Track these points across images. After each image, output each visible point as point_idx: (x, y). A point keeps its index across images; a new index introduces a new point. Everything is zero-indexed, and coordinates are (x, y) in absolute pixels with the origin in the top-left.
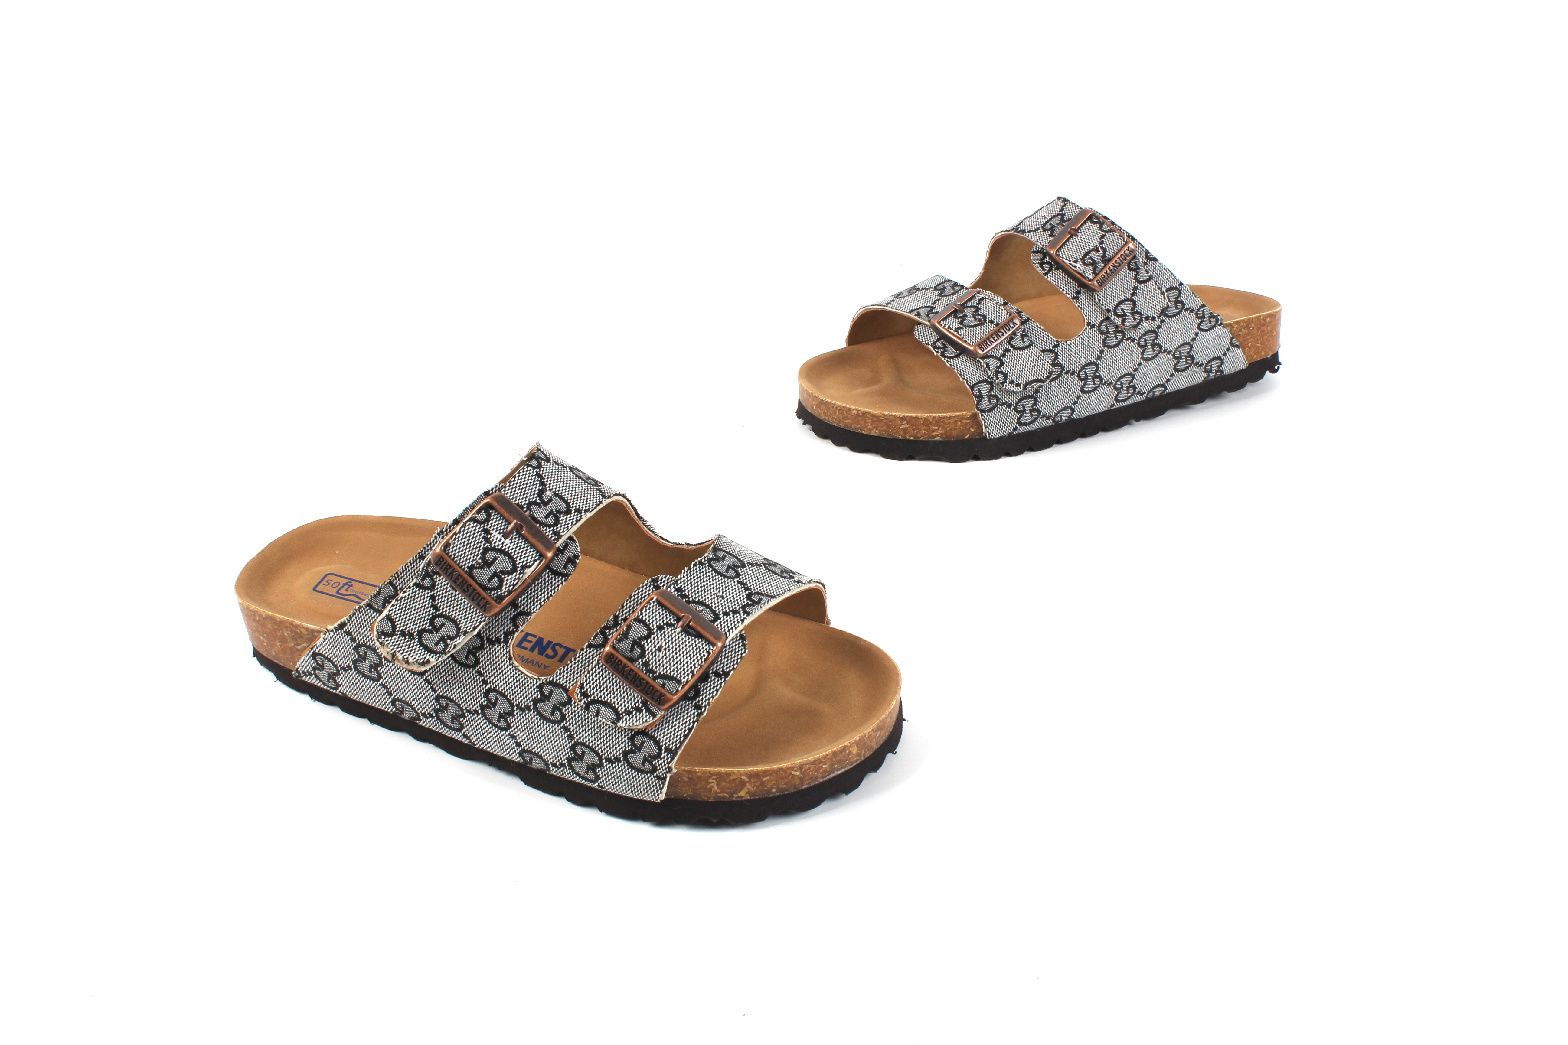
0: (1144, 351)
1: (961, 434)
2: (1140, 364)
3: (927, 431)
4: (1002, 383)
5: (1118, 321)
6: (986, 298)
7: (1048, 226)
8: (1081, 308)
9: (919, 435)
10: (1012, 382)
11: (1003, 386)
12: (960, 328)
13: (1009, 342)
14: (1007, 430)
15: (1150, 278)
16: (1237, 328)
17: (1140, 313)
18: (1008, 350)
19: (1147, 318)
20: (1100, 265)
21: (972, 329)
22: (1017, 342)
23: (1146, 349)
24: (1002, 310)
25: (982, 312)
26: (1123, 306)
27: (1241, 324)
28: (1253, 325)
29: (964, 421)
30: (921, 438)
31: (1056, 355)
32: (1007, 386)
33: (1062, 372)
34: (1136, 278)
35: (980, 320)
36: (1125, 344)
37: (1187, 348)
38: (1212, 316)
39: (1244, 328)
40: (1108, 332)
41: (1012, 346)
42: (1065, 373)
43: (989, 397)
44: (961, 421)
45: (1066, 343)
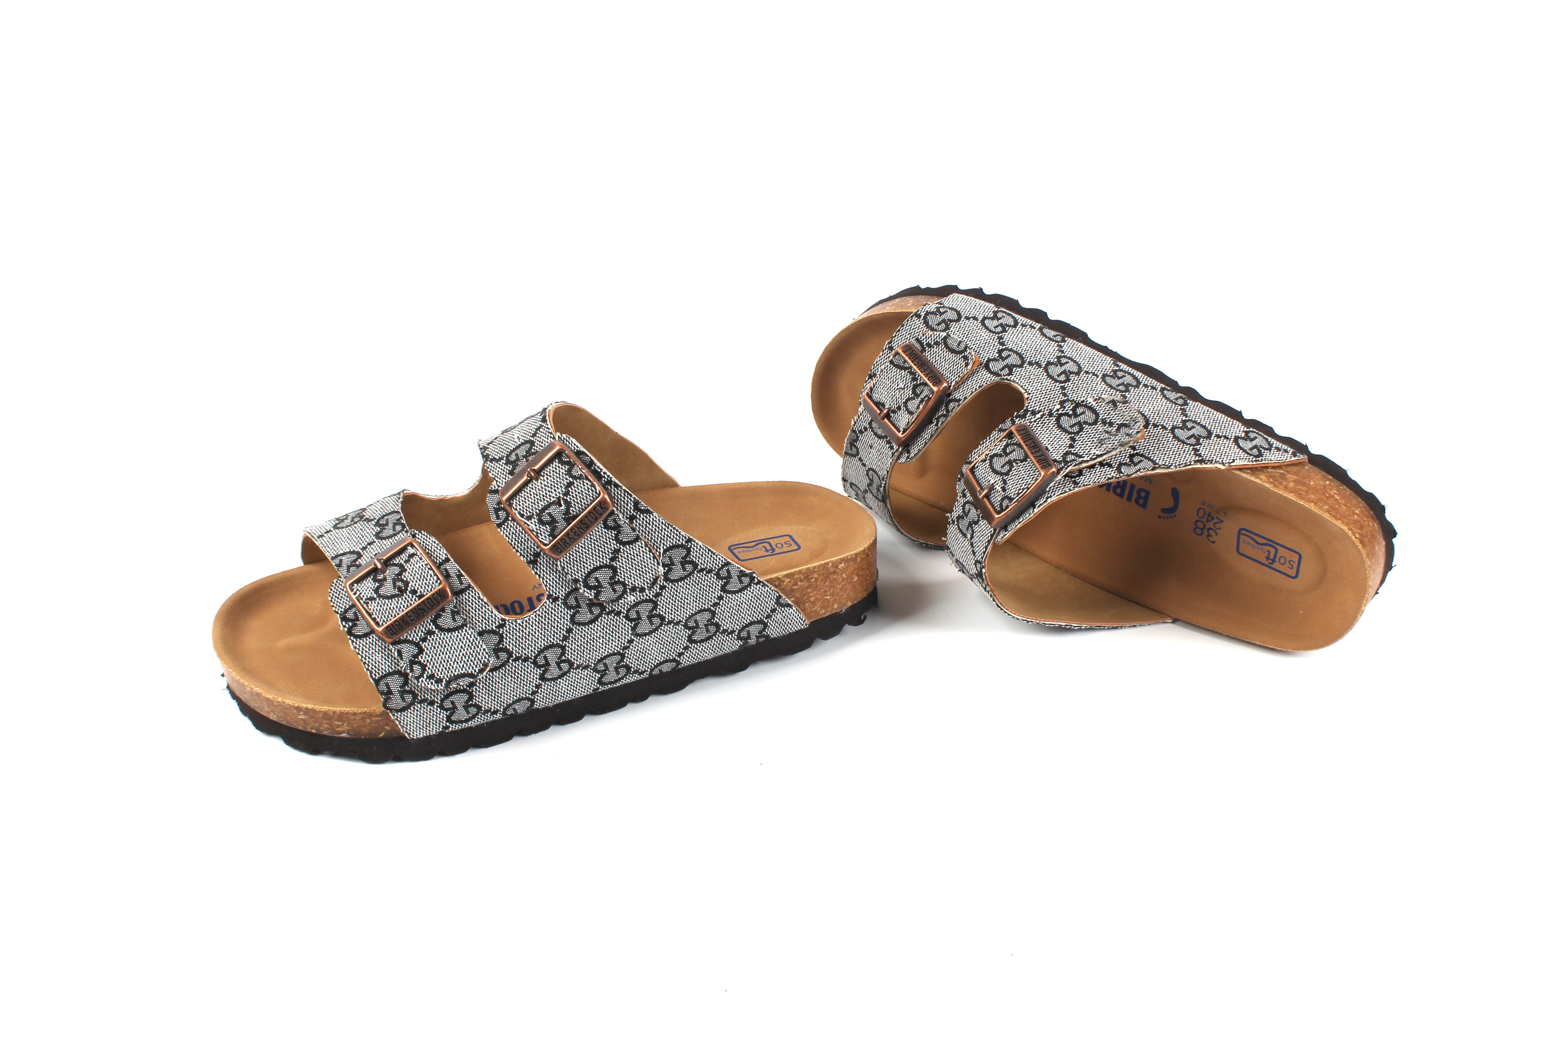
0: (636, 625)
1: (374, 732)
2: (631, 641)
3: (330, 725)
4: (418, 678)
5: (590, 594)
6: (416, 555)
7: (513, 457)
8: (540, 576)
9: (322, 728)
10: (431, 677)
11: (419, 682)
12: (372, 599)
13: (434, 621)
14: (434, 730)
15: (637, 539)
16: (789, 582)
17: (624, 584)
18: (431, 633)
19: (634, 589)
20: (561, 524)
21: (387, 601)
22: (446, 620)
23: (639, 623)
24: (431, 576)
25: (406, 576)
26: (597, 574)
27: (796, 576)
28: (816, 576)
29: (374, 719)
30: (325, 732)
31: (501, 637)
32: (424, 682)
33: (508, 659)
34: (617, 539)
35: (400, 589)
36: (605, 619)
37: (707, 615)
38: (742, 574)
39: (801, 581)
40: (579, 606)
41: (438, 627)
42: (513, 661)
43: (402, 693)
44: (370, 718)
45: (516, 622)
